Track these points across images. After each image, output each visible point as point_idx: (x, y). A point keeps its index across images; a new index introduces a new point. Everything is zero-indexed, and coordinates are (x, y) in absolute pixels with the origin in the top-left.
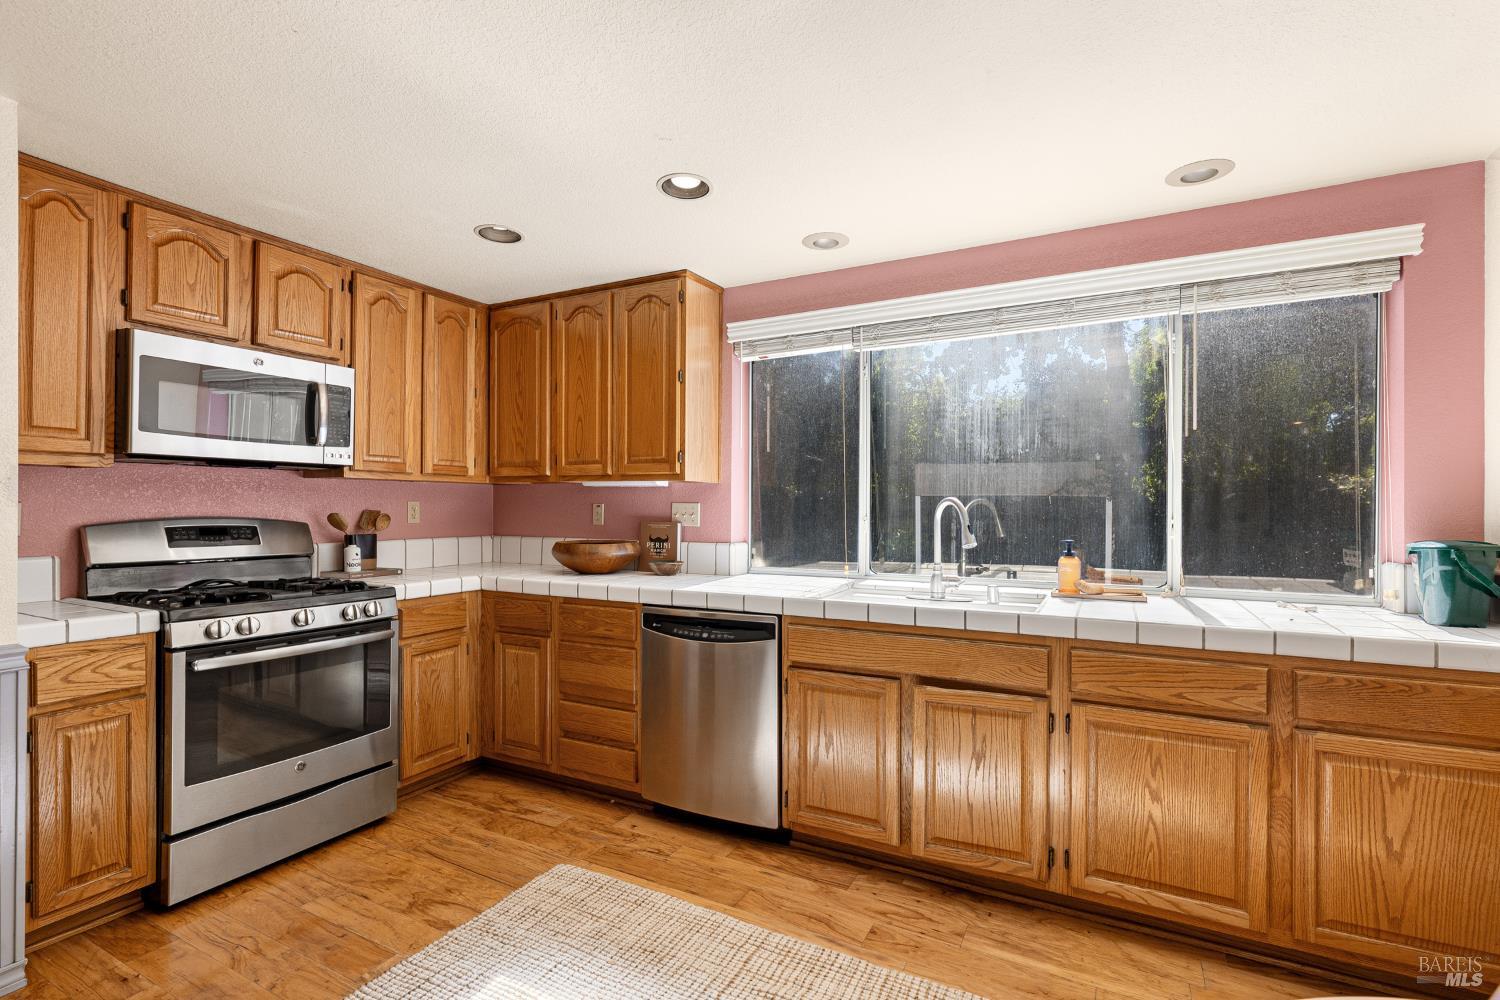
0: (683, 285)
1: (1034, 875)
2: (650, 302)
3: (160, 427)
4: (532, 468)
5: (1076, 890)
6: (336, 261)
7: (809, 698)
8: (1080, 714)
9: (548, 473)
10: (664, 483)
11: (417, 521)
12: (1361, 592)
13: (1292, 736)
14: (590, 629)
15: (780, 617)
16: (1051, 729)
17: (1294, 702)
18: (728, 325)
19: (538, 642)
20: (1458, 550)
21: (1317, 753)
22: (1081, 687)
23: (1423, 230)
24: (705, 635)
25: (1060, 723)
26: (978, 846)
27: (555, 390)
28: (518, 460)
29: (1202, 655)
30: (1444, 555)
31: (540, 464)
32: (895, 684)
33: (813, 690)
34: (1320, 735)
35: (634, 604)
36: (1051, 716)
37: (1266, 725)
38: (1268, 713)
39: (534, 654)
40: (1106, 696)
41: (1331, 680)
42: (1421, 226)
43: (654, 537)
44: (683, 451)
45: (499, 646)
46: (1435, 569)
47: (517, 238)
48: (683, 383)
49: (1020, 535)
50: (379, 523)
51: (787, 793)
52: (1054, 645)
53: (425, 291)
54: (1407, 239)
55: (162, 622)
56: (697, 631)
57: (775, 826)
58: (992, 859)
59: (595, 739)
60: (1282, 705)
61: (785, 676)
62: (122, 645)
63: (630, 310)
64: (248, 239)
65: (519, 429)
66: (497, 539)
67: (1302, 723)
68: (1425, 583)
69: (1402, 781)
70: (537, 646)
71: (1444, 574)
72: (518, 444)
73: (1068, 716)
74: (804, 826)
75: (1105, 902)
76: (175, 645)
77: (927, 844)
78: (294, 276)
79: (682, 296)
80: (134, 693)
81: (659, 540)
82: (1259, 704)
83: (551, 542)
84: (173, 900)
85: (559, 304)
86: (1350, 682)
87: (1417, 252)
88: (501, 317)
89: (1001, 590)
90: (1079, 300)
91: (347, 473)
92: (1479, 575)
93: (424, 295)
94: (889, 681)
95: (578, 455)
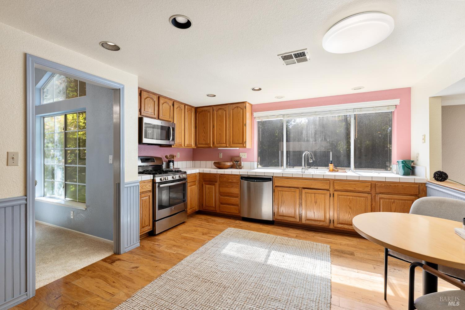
0: (246, 105)
1: (327, 225)
2: (238, 108)
3: (147, 137)
4: (207, 145)
5: (335, 227)
6: (171, 99)
7: (279, 193)
8: (336, 193)
9: (212, 146)
10: (238, 148)
11: (179, 157)
12: (389, 170)
13: (375, 195)
14: (228, 180)
15: (273, 176)
16: (330, 196)
17: (376, 189)
18: (254, 113)
19: (214, 184)
20: (405, 161)
21: (379, 198)
22: (336, 188)
23: (400, 100)
24: (256, 181)
25: (332, 195)
26: (316, 220)
27: (213, 127)
28: (204, 142)
29: (359, 181)
30: (402, 162)
31: (210, 144)
32: (298, 189)
33: (280, 191)
34: (380, 195)
35: (238, 175)
36: (330, 194)
37: (370, 194)
38: (371, 191)
39: (213, 187)
40: (341, 190)
41: (382, 185)
42: (399, 99)
43: (236, 161)
44: (246, 141)
45: (204, 185)
46: (401, 165)
47: (215, 96)
48: (246, 126)
49: (320, 160)
50: (174, 158)
51: (274, 213)
52: (331, 180)
53: (185, 105)
54: (397, 102)
55: (153, 177)
56: (254, 180)
57: (272, 220)
58: (318, 223)
59: (229, 204)
60: (373, 190)
61: (274, 189)
62: (148, 181)
63: (233, 110)
64: (157, 96)
65: (204, 136)
66: (194, 161)
67: (377, 193)
68: (399, 167)
69: (394, 202)
70: (214, 185)
71: (403, 166)
72: (204, 139)
73: (333, 194)
74: (278, 219)
75: (341, 229)
76: (157, 182)
77: (305, 221)
78: (165, 103)
79: (245, 107)
80: (150, 191)
81: (237, 161)
82: (369, 190)
83: (213, 162)
84: (157, 233)
85: (215, 108)
86: (385, 185)
87: (399, 104)
88: (199, 110)
89: (317, 171)
90: (333, 111)
91: (173, 146)
92: (408, 166)
93: (185, 106)
94: (297, 189)
95: (220, 142)
